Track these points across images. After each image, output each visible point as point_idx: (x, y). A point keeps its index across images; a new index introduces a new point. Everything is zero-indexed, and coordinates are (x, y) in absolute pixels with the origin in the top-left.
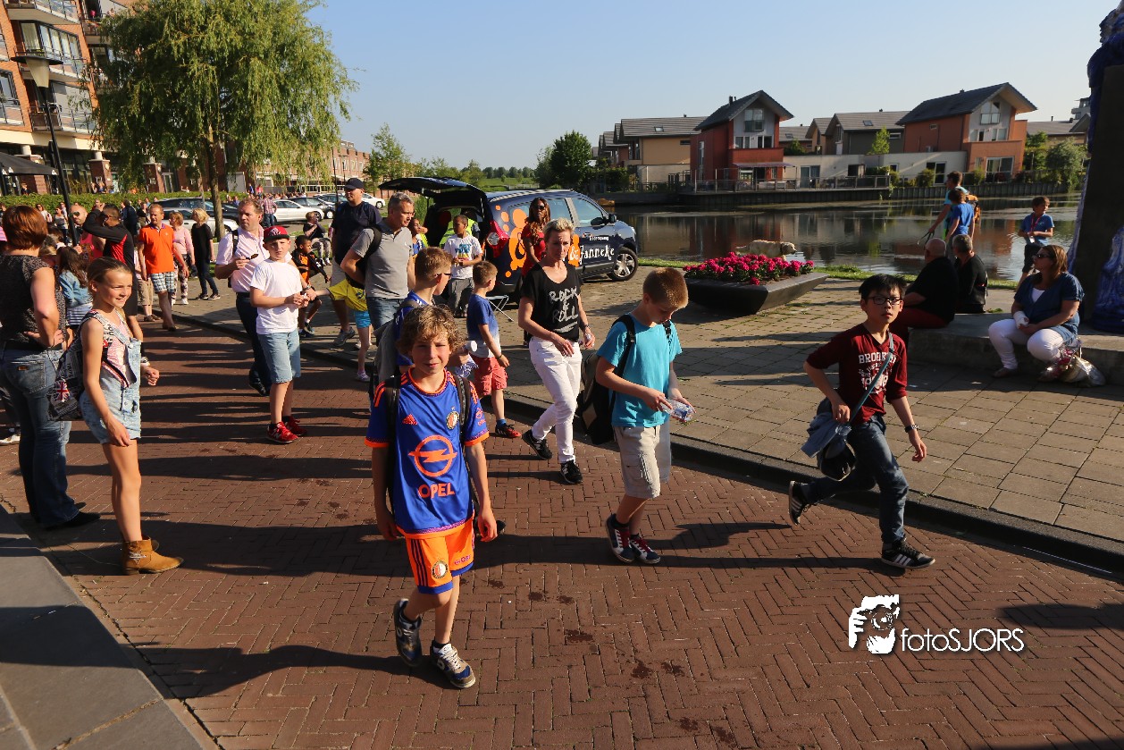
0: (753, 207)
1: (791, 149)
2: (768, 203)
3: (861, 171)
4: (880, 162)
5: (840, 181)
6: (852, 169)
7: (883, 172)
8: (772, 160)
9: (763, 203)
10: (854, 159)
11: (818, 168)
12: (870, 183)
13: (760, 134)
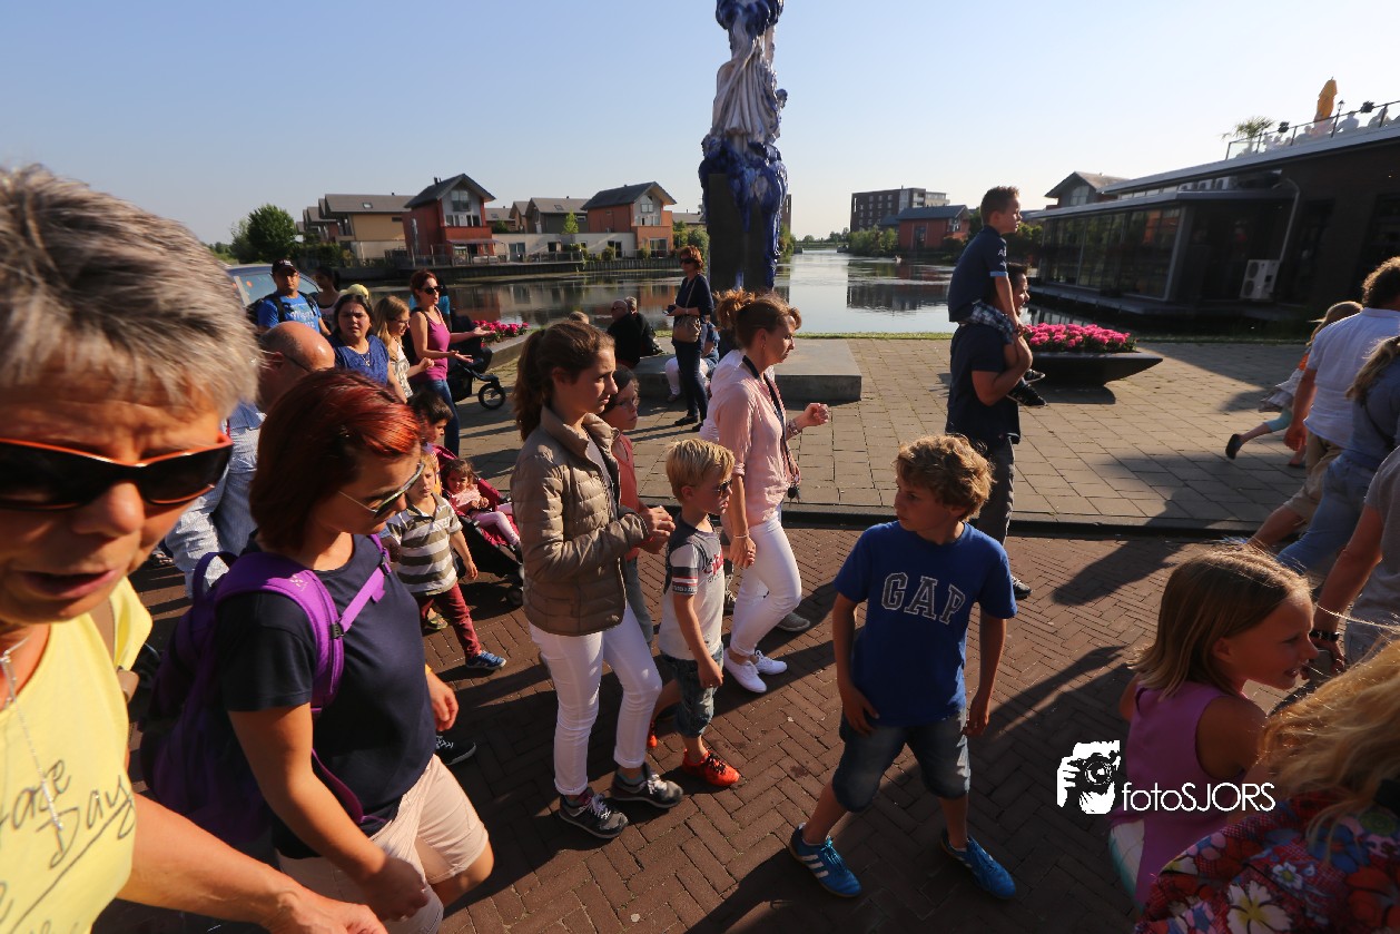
0: (471, 279)
1: (498, 228)
2: (485, 276)
3: (559, 248)
4: (572, 240)
5: (543, 256)
6: (552, 246)
7: (576, 248)
8: (482, 237)
9: (479, 276)
10: (552, 237)
11: (522, 246)
12: (568, 258)
13: (468, 213)
